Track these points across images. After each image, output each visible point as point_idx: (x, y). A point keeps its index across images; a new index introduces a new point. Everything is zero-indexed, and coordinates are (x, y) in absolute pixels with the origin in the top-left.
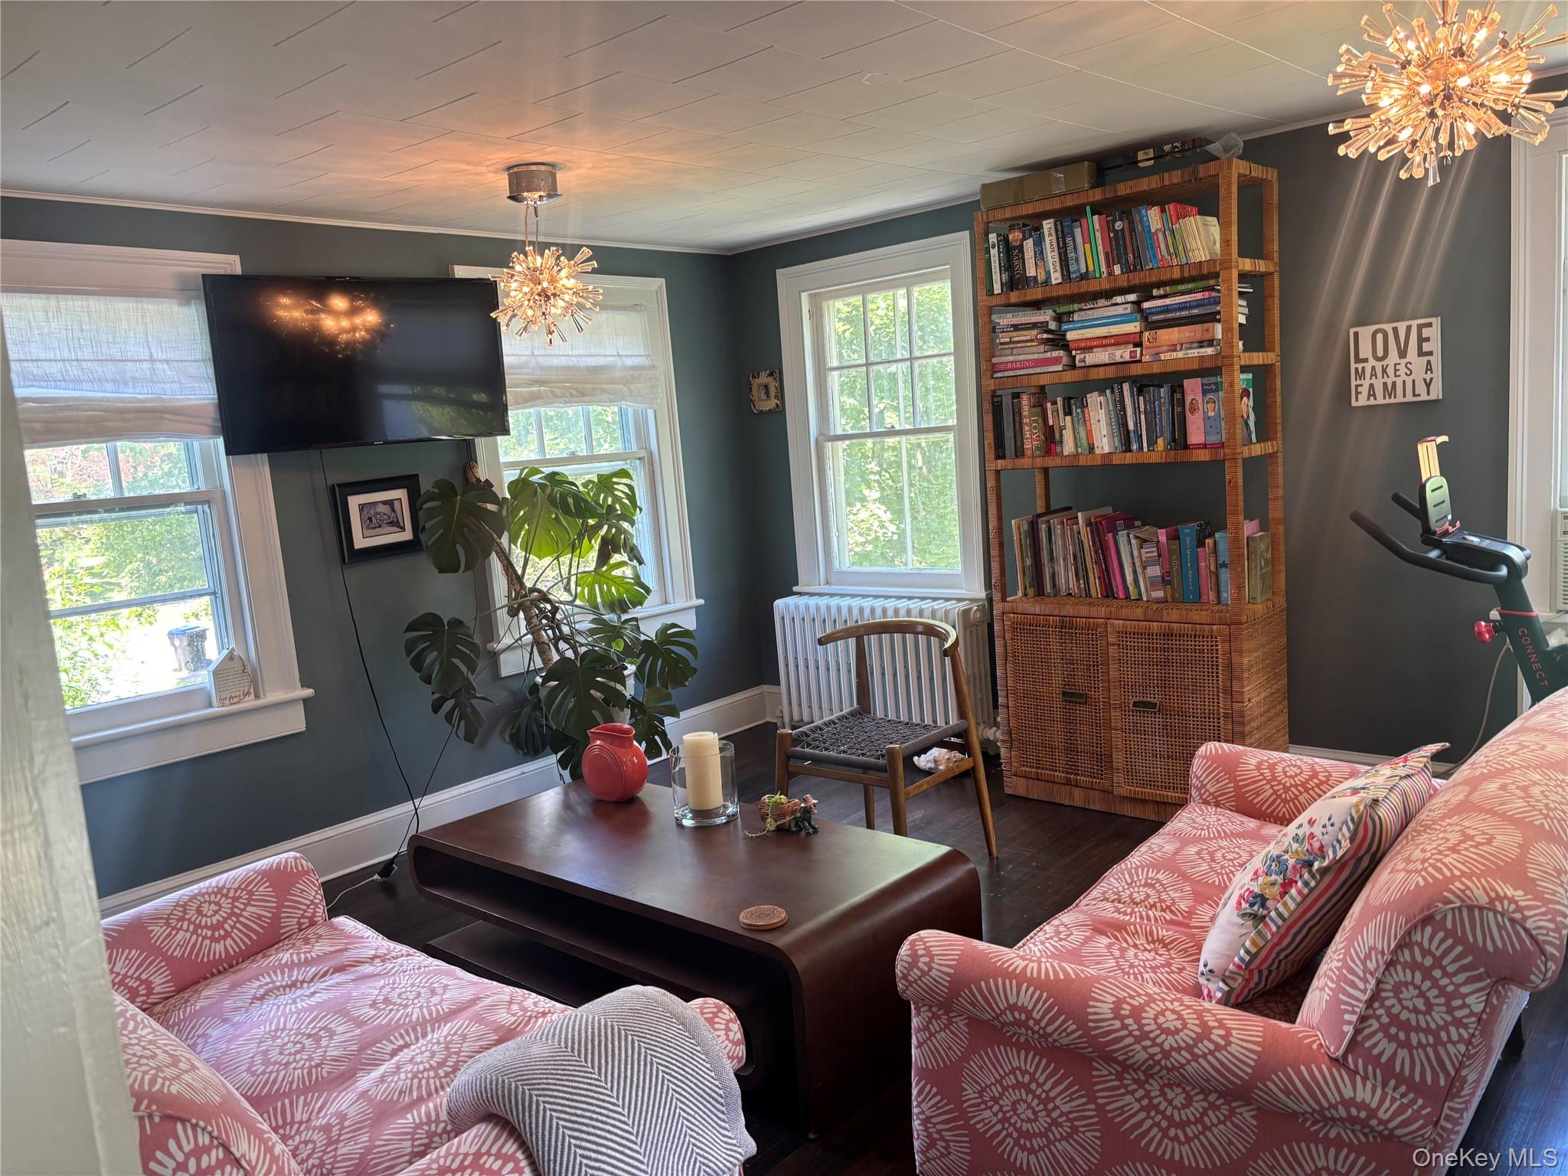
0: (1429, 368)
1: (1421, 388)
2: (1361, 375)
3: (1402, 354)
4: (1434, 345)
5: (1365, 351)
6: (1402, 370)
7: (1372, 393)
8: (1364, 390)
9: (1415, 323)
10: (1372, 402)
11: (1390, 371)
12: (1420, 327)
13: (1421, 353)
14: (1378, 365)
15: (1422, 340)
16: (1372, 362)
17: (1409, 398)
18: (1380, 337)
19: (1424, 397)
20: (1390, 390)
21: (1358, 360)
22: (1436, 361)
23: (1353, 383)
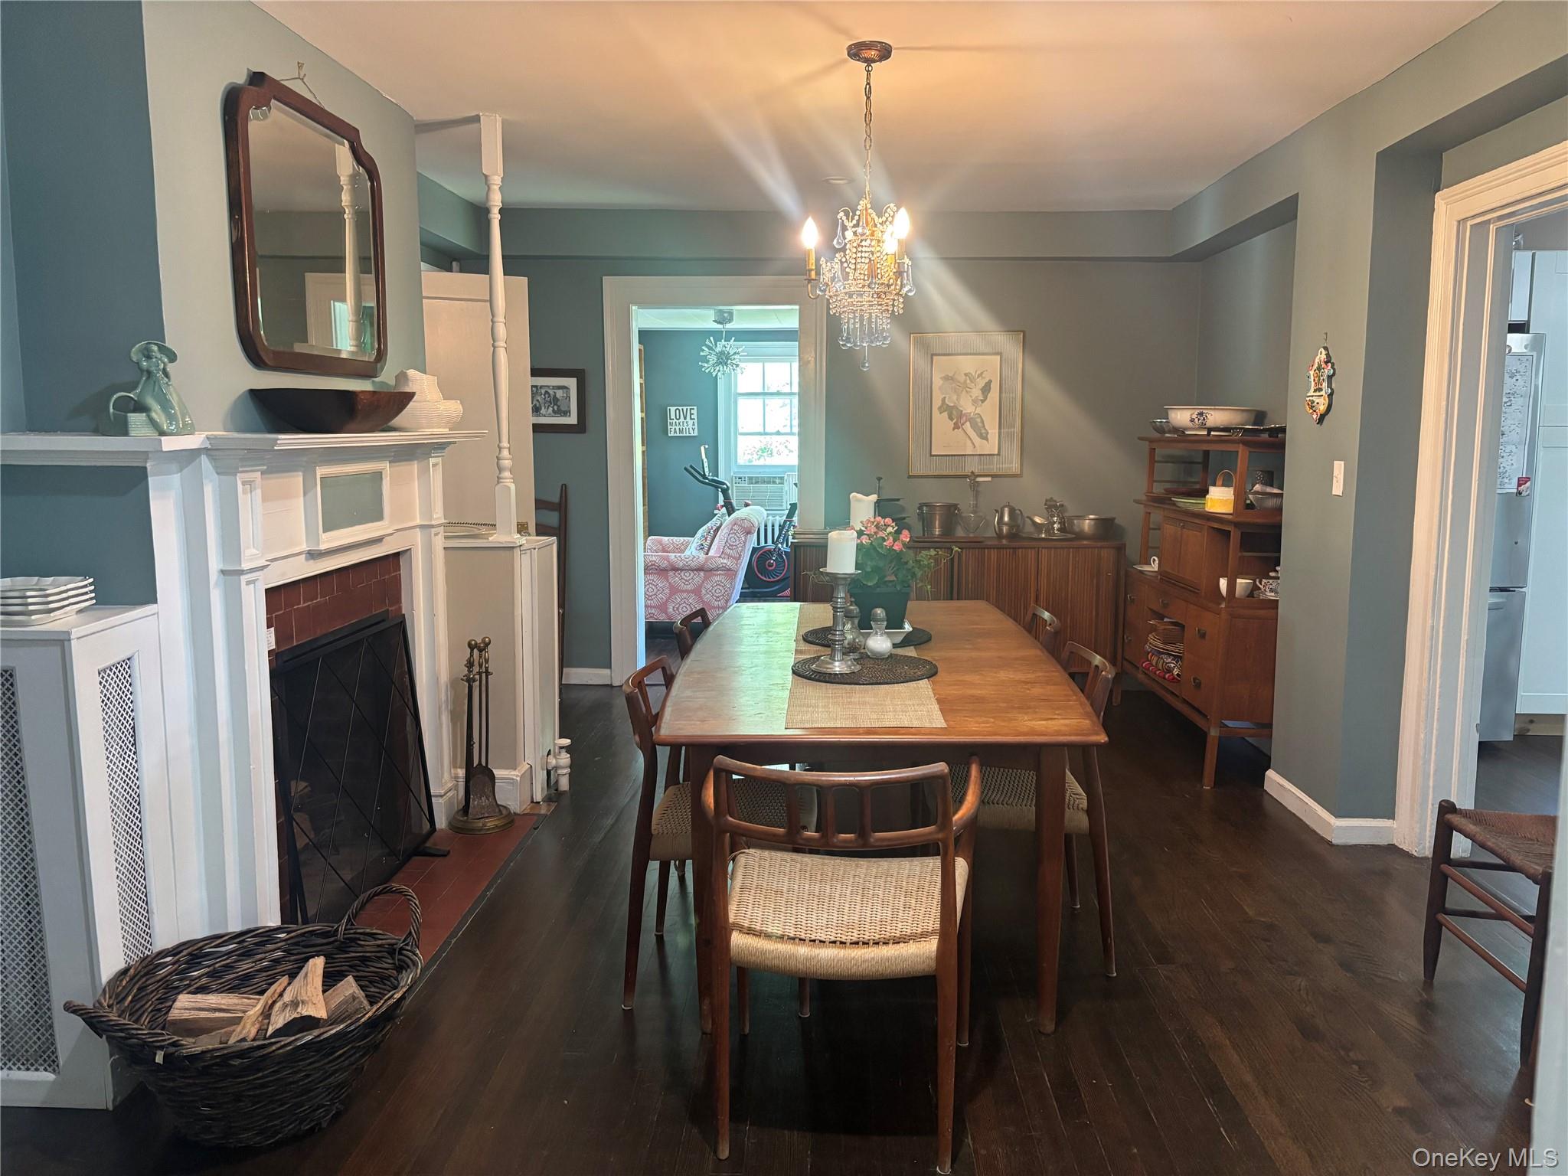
0: (694, 425)
1: (691, 431)
2: (671, 424)
3: (685, 419)
4: (695, 416)
5: (673, 416)
6: (685, 424)
7: (675, 432)
8: (673, 430)
9: (689, 408)
10: (675, 435)
11: (681, 424)
12: (691, 409)
13: (691, 419)
14: (677, 421)
15: (691, 414)
16: (675, 420)
17: (688, 434)
18: (678, 411)
19: (692, 435)
20: (681, 431)
21: (670, 419)
22: (696, 421)
23: (669, 427)
